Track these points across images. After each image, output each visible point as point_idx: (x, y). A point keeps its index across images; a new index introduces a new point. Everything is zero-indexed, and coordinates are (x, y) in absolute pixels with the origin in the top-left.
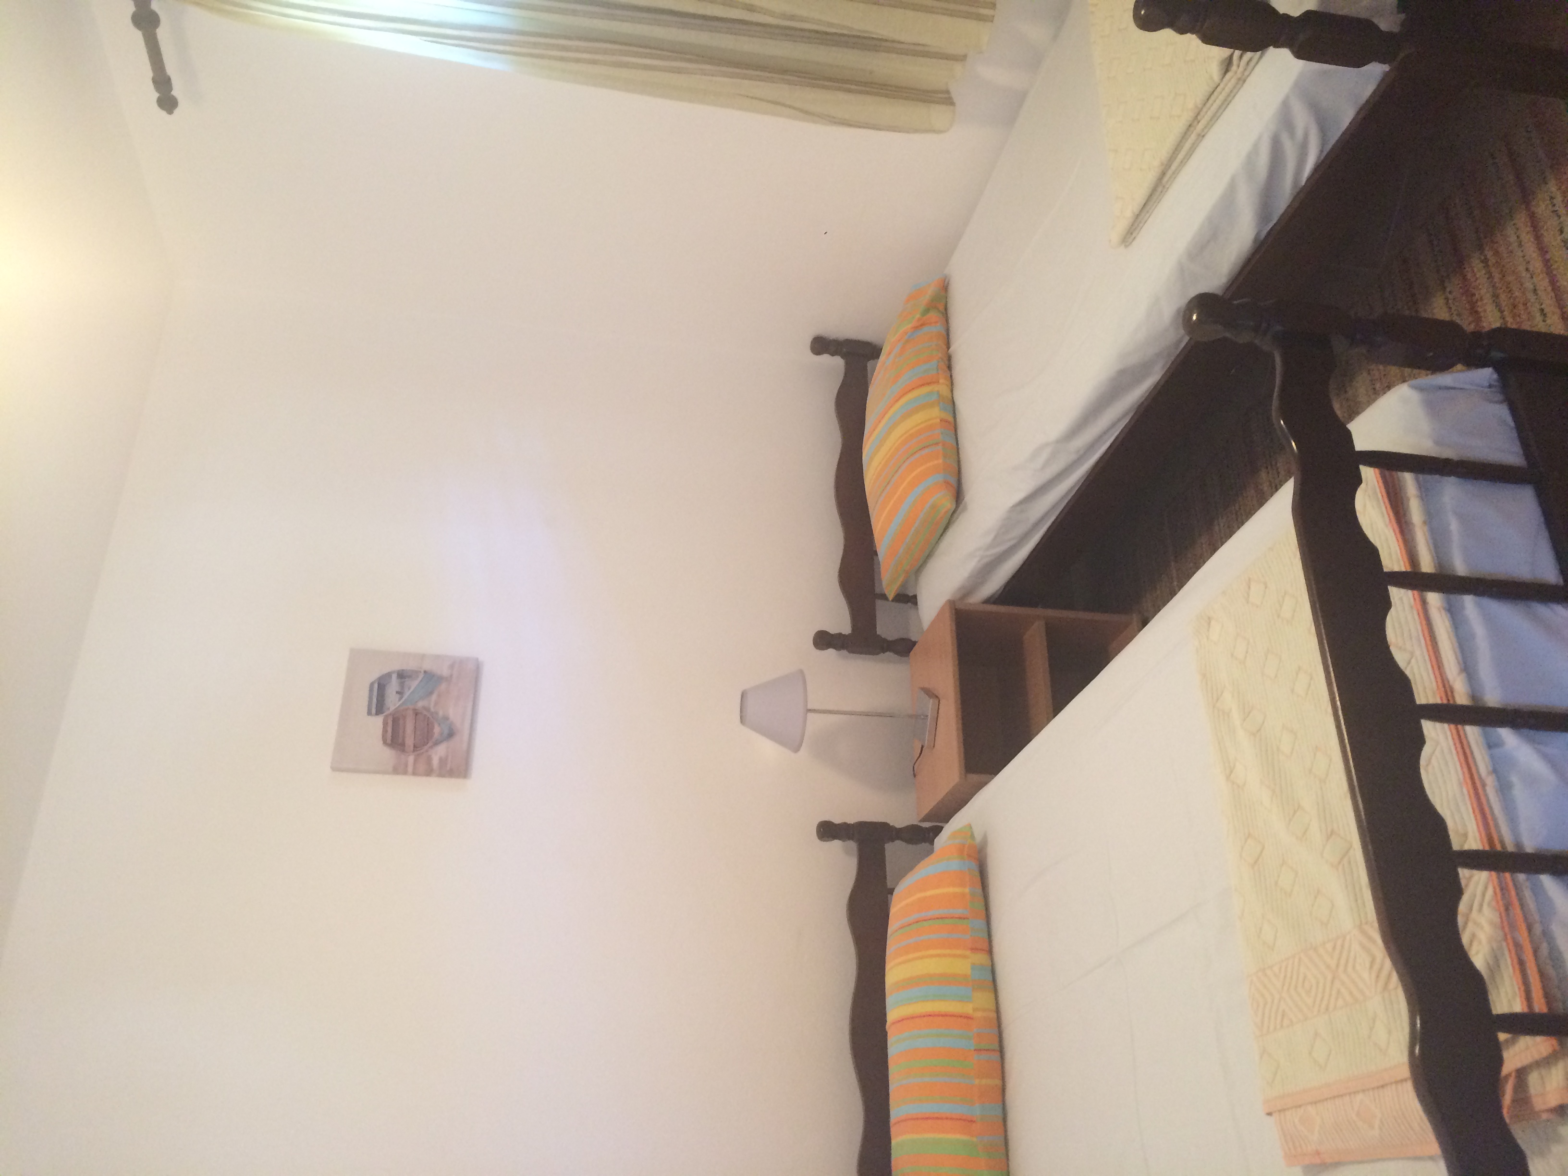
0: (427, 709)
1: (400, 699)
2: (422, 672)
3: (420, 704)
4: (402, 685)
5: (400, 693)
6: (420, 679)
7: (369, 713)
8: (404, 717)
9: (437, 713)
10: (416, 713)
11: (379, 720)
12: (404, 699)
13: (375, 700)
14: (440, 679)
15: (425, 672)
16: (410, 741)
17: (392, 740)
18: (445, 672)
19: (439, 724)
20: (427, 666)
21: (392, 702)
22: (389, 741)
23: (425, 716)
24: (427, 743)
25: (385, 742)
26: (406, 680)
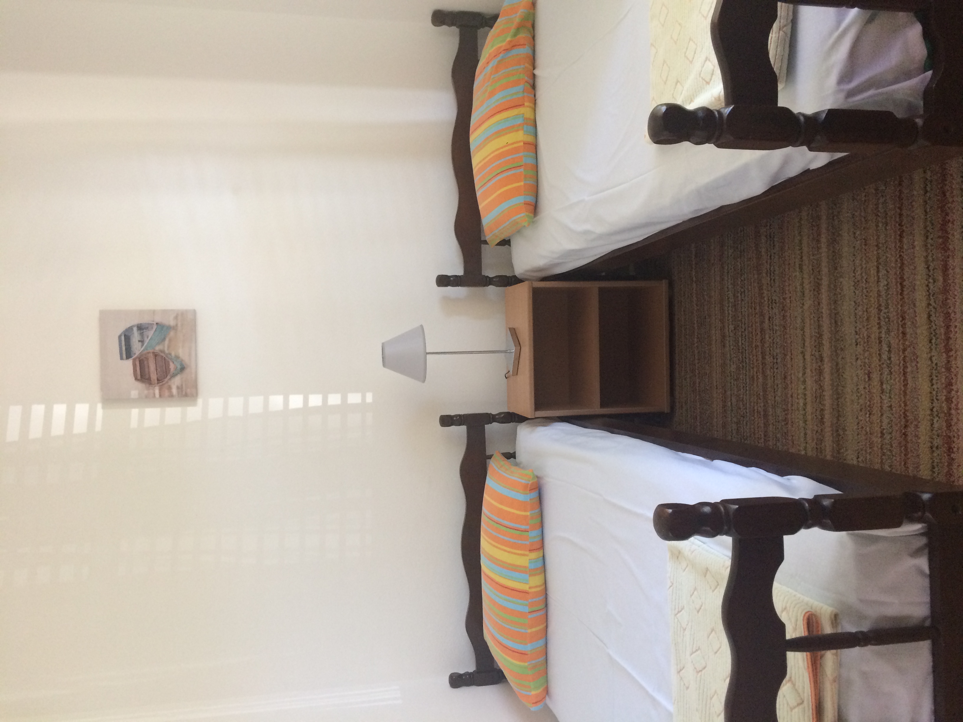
0: (162, 351)
1: (142, 345)
2: (155, 324)
3: (158, 348)
4: (142, 335)
5: (142, 341)
6: (154, 329)
7: (122, 358)
8: (147, 359)
9: (170, 354)
10: (156, 355)
11: (129, 364)
12: (145, 345)
13: (124, 348)
14: (169, 328)
15: (157, 324)
16: (154, 377)
17: (142, 376)
18: (172, 323)
19: (173, 362)
20: (158, 319)
21: (137, 349)
22: (139, 377)
23: (162, 356)
24: (167, 376)
25: (136, 379)
26: (145, 330)
